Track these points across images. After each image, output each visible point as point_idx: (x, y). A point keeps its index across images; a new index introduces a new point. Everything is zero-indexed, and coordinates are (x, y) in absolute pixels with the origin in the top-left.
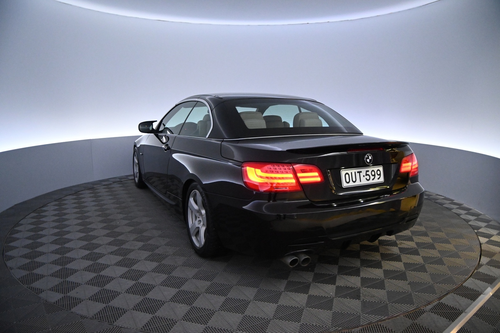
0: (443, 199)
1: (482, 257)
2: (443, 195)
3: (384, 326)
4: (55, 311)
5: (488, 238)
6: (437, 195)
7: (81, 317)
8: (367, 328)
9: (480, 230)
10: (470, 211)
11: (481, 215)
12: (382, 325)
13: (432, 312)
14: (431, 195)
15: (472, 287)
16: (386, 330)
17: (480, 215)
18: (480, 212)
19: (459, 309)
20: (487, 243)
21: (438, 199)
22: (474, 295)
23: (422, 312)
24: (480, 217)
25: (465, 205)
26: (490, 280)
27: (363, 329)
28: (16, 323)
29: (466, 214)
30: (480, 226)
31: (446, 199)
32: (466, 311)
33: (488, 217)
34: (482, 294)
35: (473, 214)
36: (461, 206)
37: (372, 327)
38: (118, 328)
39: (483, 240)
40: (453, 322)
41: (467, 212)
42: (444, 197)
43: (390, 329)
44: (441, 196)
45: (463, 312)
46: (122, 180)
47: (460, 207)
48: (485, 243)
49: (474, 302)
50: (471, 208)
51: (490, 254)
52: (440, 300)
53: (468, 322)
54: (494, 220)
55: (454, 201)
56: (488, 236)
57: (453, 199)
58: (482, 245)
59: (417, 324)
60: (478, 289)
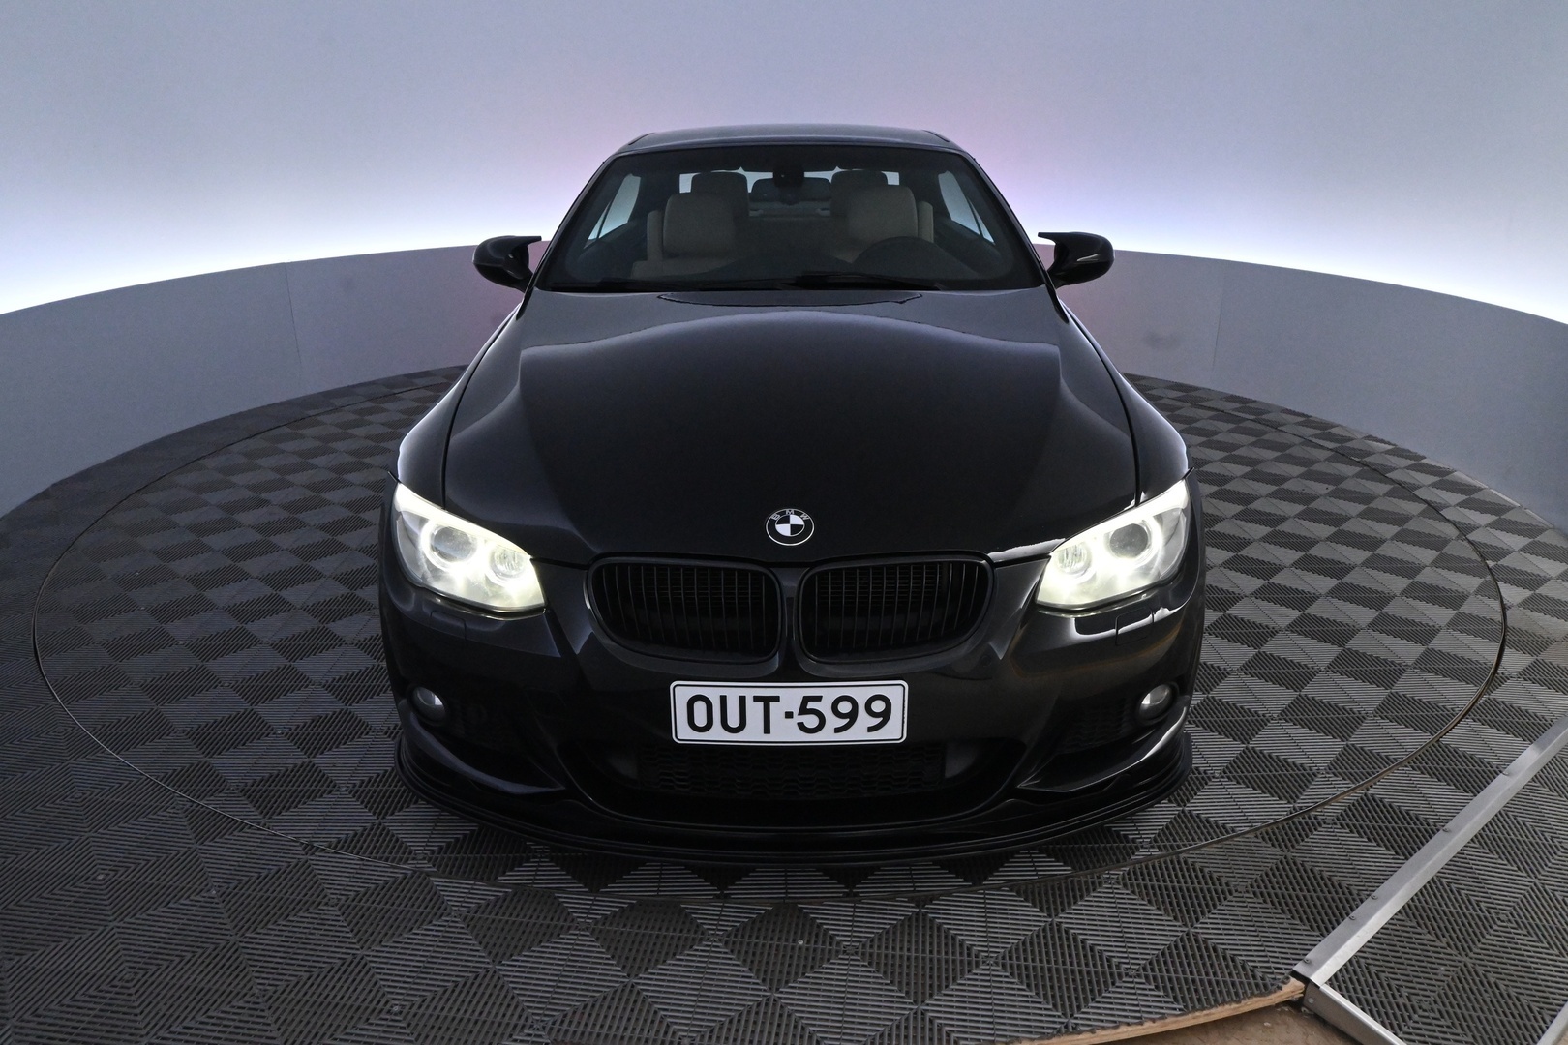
0: (1388, 452)
1: (1507, 650)
2: (1386, 439)
3: (1198, 866)
4: (223, 832)
5: (1532, 589)
6: (1370, 438)
7: (304, 849)
8: (1145, 871)
9: (1504, 562)
10: (1476, 496)
11: (1513, 508)
12: (1190, 861)
13: (1342, 827)
14: (1350, 440)
15: (1467, 748)
16: (1204, 876)
17: (1509, 508)
18: (1506, 498)
19: (1426, 820)
20: (1526, 604)
21: (1369, 454)
22: (1474, 777)
23: (1313, 824)
24: (1507, 516)
25: (1460, 476)
26: (1530, 728)
27: (1135, 873)
28: (104, 879)
29: (1461, 504)
30: (1505, 547)
31: (1398, 452)
32: (1447, 827)
33: (1535, 517)
34: (1501, 772)
35: (1484, 507)
36: (1447, 478)
37: (1160, 868)
38: (419, 877)
39: (1512, 594)
40: (1407, 859)
41: (1464, 497)
42: (1390, 447)
43: (1215, 875)
44: (1382, 441)
45: (1438, 830)
46: (396, 391)
47: (1444, 479)
48: (1519, 605)
49: (1475, 799)
50: (1478, 483)
51: (1535, 644)
52: (1368, 790)
53: (1452, 863)
54: (1554, 529)
55: (1424, 461)
56: (1532, 581)
57: (1421, 453)
58: (1508, 613)
59: (1295, 864)
60: (1488, 757)
